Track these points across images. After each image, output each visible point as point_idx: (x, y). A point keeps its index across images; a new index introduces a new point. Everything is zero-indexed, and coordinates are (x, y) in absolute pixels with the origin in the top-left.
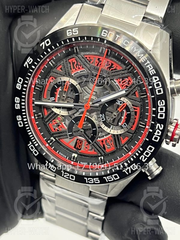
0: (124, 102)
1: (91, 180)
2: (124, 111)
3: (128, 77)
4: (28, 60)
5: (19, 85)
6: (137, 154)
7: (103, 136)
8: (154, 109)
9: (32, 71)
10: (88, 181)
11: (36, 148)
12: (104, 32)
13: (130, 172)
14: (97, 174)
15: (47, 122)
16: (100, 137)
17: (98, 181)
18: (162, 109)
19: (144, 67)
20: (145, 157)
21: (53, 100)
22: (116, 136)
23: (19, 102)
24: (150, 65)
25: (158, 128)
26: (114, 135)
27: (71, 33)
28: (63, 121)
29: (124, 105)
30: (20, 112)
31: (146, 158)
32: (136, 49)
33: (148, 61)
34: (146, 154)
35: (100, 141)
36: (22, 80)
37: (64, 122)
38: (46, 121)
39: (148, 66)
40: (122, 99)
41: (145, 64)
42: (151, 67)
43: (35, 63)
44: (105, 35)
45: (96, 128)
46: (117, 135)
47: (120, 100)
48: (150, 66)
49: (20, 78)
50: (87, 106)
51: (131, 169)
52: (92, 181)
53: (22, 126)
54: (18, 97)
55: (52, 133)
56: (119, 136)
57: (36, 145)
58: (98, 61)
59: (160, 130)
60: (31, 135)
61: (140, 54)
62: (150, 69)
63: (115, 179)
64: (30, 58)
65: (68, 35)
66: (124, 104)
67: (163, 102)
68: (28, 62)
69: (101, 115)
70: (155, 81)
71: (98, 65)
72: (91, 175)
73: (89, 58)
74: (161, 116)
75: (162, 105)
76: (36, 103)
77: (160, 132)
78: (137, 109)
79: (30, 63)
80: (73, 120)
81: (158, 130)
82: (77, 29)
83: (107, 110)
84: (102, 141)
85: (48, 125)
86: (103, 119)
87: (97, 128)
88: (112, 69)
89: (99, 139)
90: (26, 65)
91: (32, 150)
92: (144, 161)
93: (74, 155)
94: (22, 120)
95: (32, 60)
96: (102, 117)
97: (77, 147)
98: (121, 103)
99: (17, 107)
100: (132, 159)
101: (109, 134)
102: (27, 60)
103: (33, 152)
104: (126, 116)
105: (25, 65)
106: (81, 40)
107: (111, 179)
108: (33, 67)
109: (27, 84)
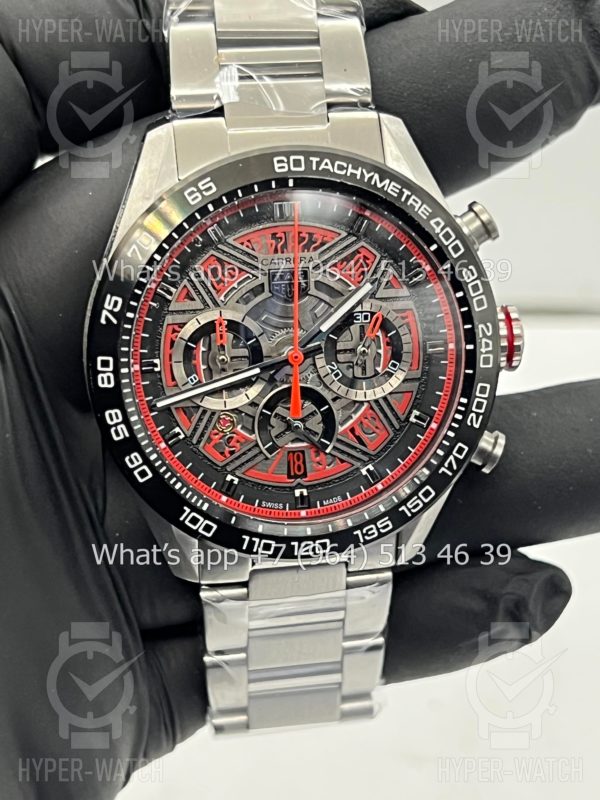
0: (373, 314)
1: (372, 529)
2: (379, 334)
3: (361, 250)
4: (109, 304)
5: (105, 376)
6: (459, 417)
7: (350, 417)
8: (460, 294)
9: (129, 327)
10: (363, 535)
11: (206, 516)
12: (279, 162)
13: (455, 467)
14: (382, 509)
15: (199, 442)
16: (342, 425)
17: (387, 526)
18: (476, 288)
19: (403, 207)
20: (478, 415)
21: (195, 381)
22: (382, 402)
23: (120, 419)
24: (413, 197)
25: (485, 336)
26: (376, 401)
27: (198, 194)
28: (238, 424)
29: (377, 319)
30: (131, 443)
31: (481, 417)
32: (368, 172)
33: (404, 190)
34: (477, 407)
35: (345, 430)
36: (111, 359)
37: (240, 426)
38: (194, 441)
39: (410, 201)
40: (367, 306)
41: (403, 199)
42: (417, 202)
43: (132, 303)
44: (283, 167)
45: (327, 403)
46: (385, 398)
47: (362, 312)
48: (414, 200)
49: (100, 359)
50: (296, 357)
51: (456, 458)
52: (375, 531)
53: (150, 475)
54: (112, 408)
55: (221, 464)
56: (389, 398)
57: (205, 507)
58: (274, 241)
59: (488, 338)
60: (181, 488)
61: (381, 181)
62: (417, 206)
63: (426, 501)
64: (112, 295)
65: (192, 203)
66: (375, 316)
67: (471, 270)
68: (110, 308)
69: (327, 367)
70: (438, 230)
71: (276, 251)
72: (367, 517)
73: (249, 244)
74: (480, 304)
75: (472, 278)
76: (160, 405)
77: (490, 343)
78: (407, 317)
79: (116, 310)
80: (264, 411)
81: (484, 340)
82: (209, 179)
83: (338, 348)
84: (352, 430)
85: (203, 451)
86: (337, 375)
87: (331, 402)
88: (314, 246)
89: (341, 429)
90: (107, 318)
91: (195, 528)
92: (477, 426)
93: (297, 493)
94: (146, 461)
95: (120, 300)
96: (333, 371)
97: (292, 474)
98: (366, 317)
99: (120, 433)
100: (451, 434)
101: (362, 403)
102: (106, 306)
103: (200, 531)
104: (388, 344)
105: (103, 321)
106: (230, 200)
107: (418, 505)
108: (130, 315)
109: (127, 365)
